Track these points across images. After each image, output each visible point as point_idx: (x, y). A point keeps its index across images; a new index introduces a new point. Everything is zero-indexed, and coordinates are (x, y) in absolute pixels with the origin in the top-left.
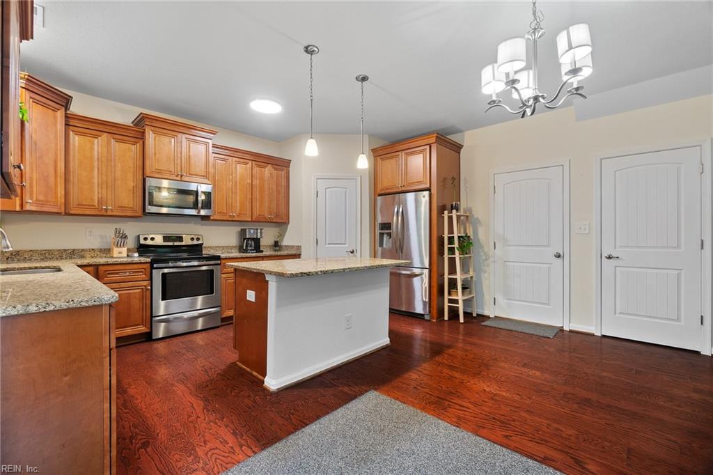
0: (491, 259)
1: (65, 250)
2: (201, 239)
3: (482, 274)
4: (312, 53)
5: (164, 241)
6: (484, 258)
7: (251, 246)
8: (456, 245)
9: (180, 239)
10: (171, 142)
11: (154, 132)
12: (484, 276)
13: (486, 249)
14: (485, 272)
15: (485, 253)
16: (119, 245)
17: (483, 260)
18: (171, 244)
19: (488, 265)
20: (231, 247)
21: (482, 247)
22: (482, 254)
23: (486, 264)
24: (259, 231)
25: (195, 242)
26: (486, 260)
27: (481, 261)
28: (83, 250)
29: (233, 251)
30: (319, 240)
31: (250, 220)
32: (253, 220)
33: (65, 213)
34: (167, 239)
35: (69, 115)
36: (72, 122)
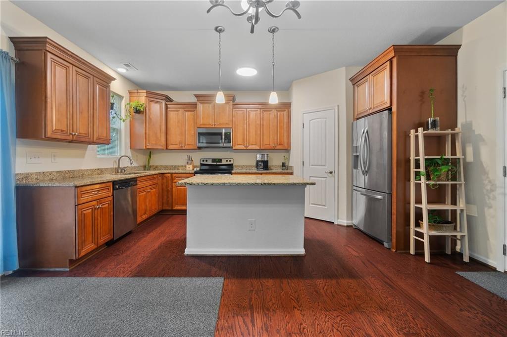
0: (499, 191)
1: (172, 166)
2: (232, 161)
3: (486, 209)
4: (220, 31)
5: (212, 162)
6: (488, 187)
7: (261, 166)
8: (422, 169)
9: (220, 160)
10: (209, 107)
11: (201, 103)
12: (488, 212)
13: (491, 176)
14: (491, 207)
15: (490, 182)
16: (188, 164)
17: (487, 190)
18: (215, 163)
19: (494, 198)
20: (252, 166)
21: (485, 173)
22: (486, 182)
23: (491, 195)
24: (266, 155)
25: (229, 163)
26: (492, 191)
27: (485, 191)
28: (179, 166)
29: (253, 168)
30: (305, 162)
31: (259, 148)
32: (262, 148)
33: (166, 149)
34: (214, 160)
35: (168, 103)
36: (169, 106)
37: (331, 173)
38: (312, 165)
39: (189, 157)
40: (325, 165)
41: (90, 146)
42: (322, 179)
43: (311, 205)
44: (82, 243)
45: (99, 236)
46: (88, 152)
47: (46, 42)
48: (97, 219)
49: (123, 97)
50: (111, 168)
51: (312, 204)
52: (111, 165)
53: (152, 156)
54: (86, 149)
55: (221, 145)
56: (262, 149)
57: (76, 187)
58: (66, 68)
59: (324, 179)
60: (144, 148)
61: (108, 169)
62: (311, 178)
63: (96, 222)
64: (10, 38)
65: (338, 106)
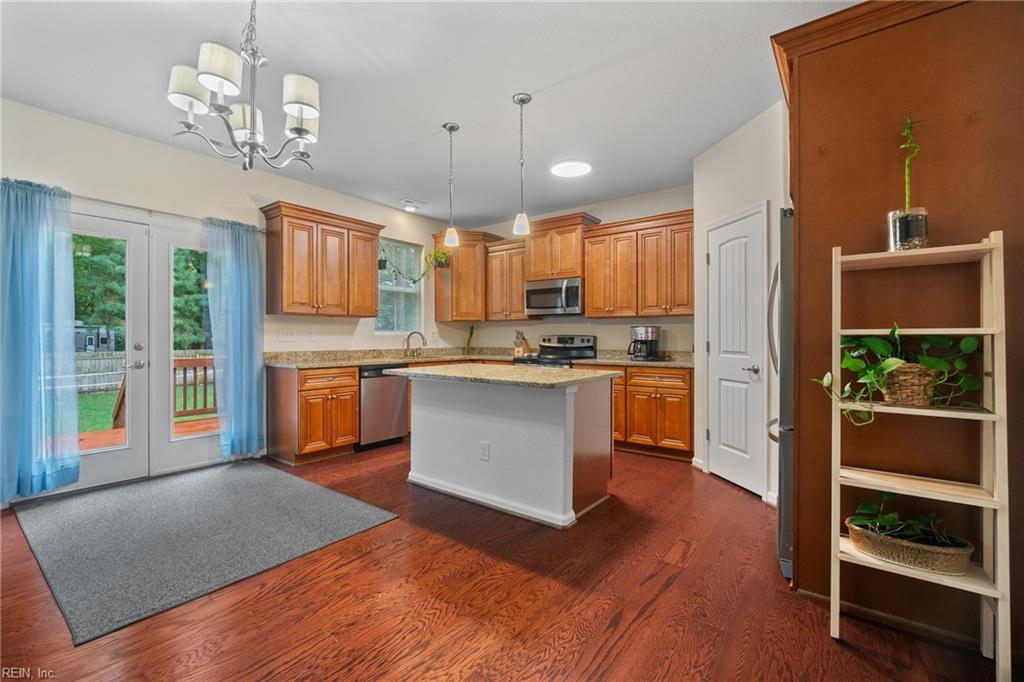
2: (592, 341)
5: (558, 342)
7: (642, 351)
9: (572, 339)
16: (517, 345)
18: (564, 345)
25: (587, 344)
30: (711, 344)
31: (634, 314)
32: (640, 314)
33: (487, 320)
34: (561, 340)
35: (487, 244)
36: (491, 249)
37: (756, 371)
38: (725, 352)
39: (518, 333)
40: (745, 353)
41: (362, 320)
42: (740, 385)
43: (722, 447)
44: (307, 438)
45: (334, 434)
46: (358, 328)
47: (279, 206)
48: (331, 413)
49: (422, 246)
50: (397, 350)
51: (724, 444)
52: (400, 346)
53: (475, 332)
54: (356, 324)
55: (559, 311)
56: (641, 317)
57: (300, 369)
58: (309, 230)
59: (744, 386)
60: (450, 319)
61: (390, 350)
62: (723, 383)
63: (329, 415)
64: (261, 209)
65: (768, 202)
